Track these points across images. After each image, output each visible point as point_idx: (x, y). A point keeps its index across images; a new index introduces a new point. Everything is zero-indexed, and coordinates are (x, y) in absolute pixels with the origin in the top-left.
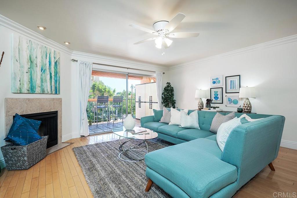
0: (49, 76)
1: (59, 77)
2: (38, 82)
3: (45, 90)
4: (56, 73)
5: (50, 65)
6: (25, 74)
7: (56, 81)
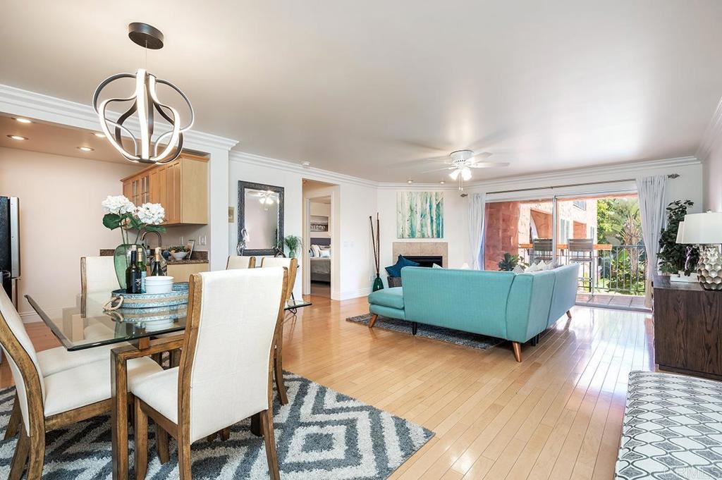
0: (429, 220)
1: (442, 219)
2: (418, 227)
3: (426, 234)
4: (438, 216)
5: (430, 209)
6: (407, 222)
7: (438, 225)
